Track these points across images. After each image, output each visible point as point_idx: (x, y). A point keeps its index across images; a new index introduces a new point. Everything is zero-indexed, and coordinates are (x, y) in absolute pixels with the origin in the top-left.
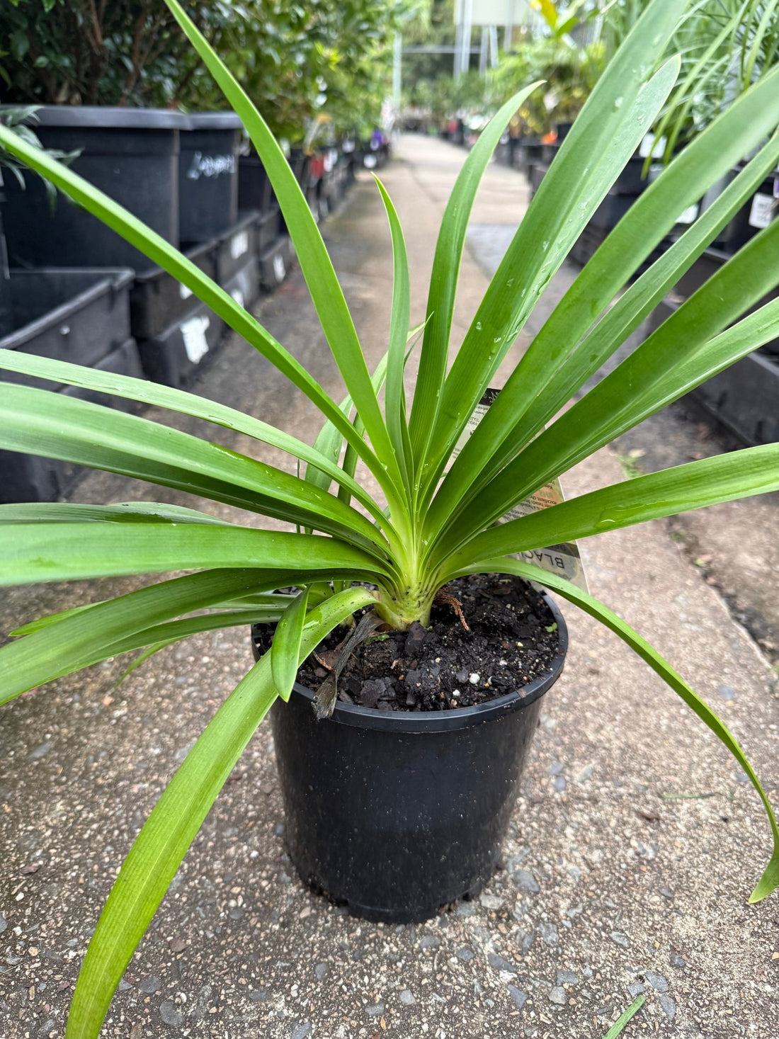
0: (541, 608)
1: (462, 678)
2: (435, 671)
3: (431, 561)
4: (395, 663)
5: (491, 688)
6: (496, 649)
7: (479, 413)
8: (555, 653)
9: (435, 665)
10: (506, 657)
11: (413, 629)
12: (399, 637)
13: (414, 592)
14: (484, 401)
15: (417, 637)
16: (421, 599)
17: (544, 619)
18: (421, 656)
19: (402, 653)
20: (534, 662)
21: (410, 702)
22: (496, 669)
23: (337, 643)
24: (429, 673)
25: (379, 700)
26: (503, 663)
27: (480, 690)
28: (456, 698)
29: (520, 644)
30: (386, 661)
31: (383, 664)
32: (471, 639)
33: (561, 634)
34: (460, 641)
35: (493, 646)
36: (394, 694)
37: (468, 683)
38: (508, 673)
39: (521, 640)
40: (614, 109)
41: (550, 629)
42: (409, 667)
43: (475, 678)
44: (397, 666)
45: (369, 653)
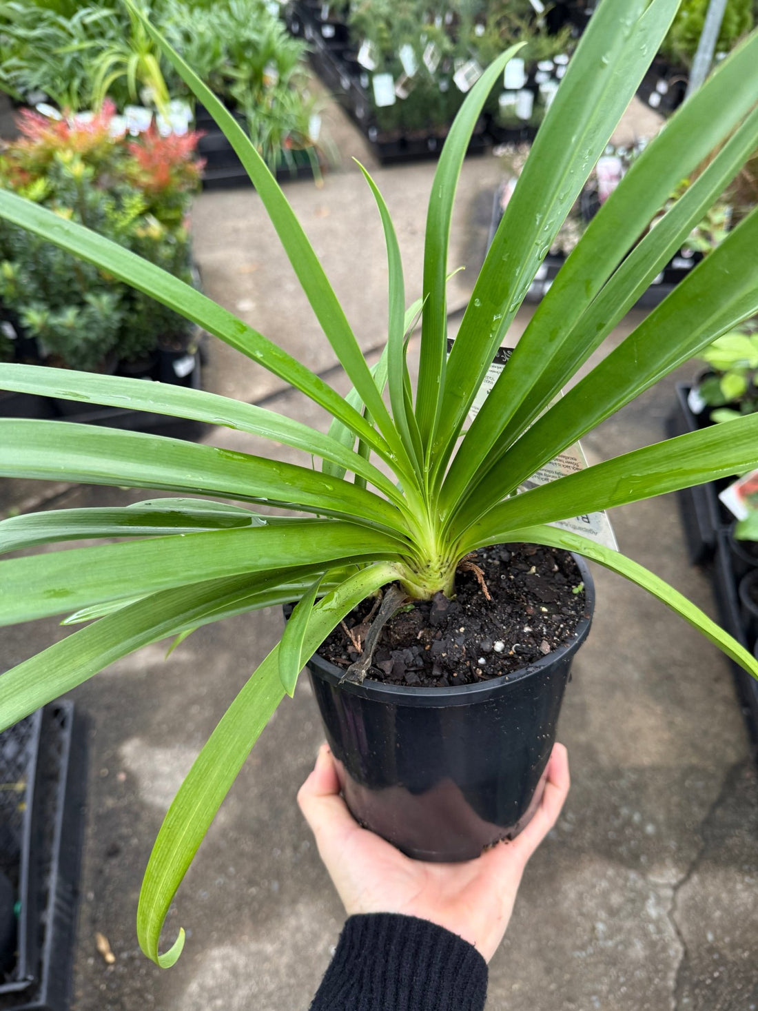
0: (569, 565)
1: (486, 647)
2: (460, 641)
3: (449, 534)
4: (421, 632)
5: (516, 656)
6: (521, 615)
7: (494, 372)
8: (580, 617)
9: (459, 635)
10: (530, 623)
11: (436, 600)
12: (424, 607)
13: (435, 564)
14: (498, 360)
15: (441, 607)
16: (443, 570)
17: (572, 577)
18: (445, 626)
19: (427, 623)
20: (559, 627)
21: (436, 672)
22: (520, 637)
23: (364, 616)
24: (454, 643)
25: (406, 671)
26: (527, 629)
27: (505, 658)
28: (481, 667)
29: (544, 609)
30: (412, 632)
31: (410, 635)
32: (494, 607)
33: (588, 594)
34: (483, 610)
35: (517, 612)
36: (421, 663)
37: (493, 651)
38: (532, 641)
39: (546, 604)
40: (603, 65)
41: (576, 590)
42: (434, 637)
43: (499, 646)
44: (422, 637)
45: (395, 625)
